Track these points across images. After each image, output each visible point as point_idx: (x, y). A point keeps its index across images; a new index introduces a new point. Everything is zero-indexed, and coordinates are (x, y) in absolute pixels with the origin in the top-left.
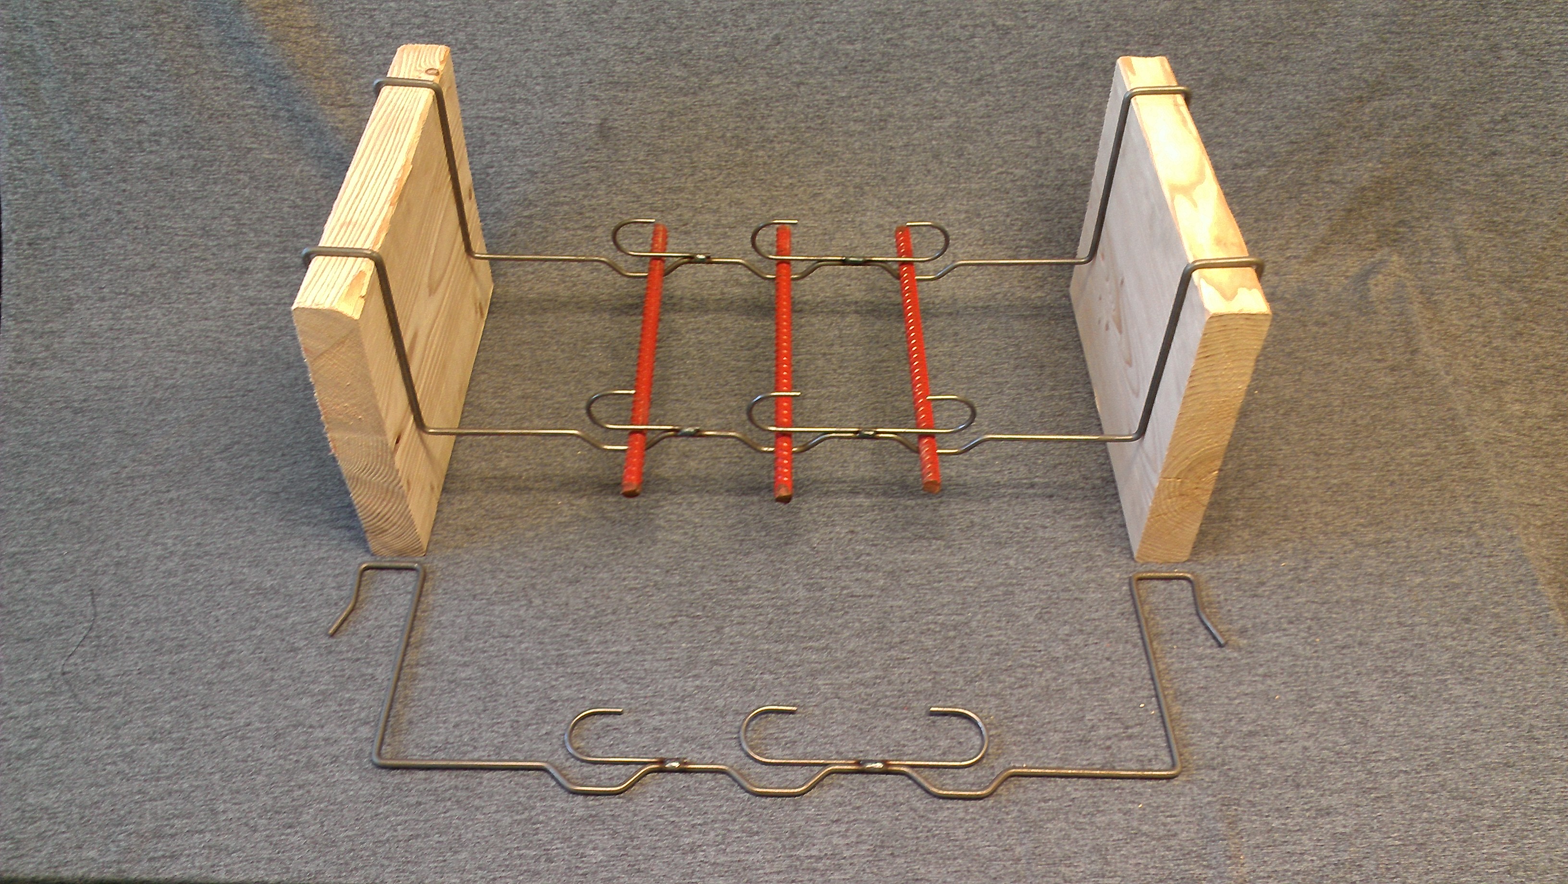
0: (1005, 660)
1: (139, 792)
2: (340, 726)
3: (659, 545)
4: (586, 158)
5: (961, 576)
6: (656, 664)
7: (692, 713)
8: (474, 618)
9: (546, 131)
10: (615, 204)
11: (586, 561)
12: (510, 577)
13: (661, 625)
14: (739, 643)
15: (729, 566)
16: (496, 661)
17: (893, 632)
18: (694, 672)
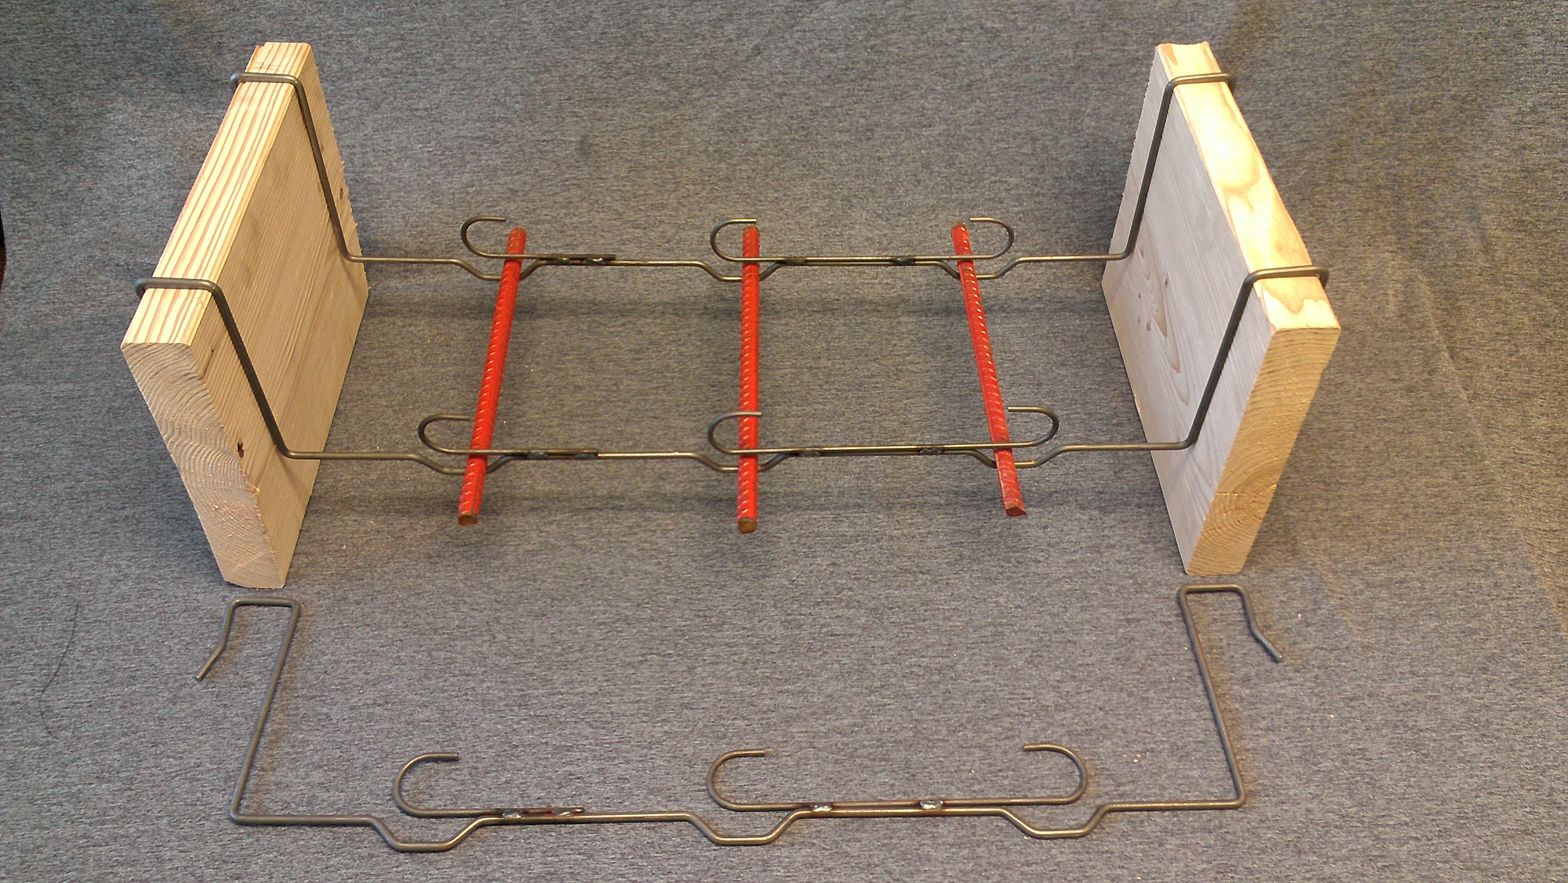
0: (992, 708)
1: (84, 836)
2: (291, 770)
3: (631, 576)
4: (567, 176)
5: (947, 614)
6: (623, 707)
7: (659, 762)
8: (433, 653)
9: (527, 149)
10: (596, 222)
11: (554, 593)
12: (473, 609)
13: (630, 664)
14: (711, 684)
15: (704, 600)
16: (456, 702)
17: (874, 675)
18: (663, 717)
